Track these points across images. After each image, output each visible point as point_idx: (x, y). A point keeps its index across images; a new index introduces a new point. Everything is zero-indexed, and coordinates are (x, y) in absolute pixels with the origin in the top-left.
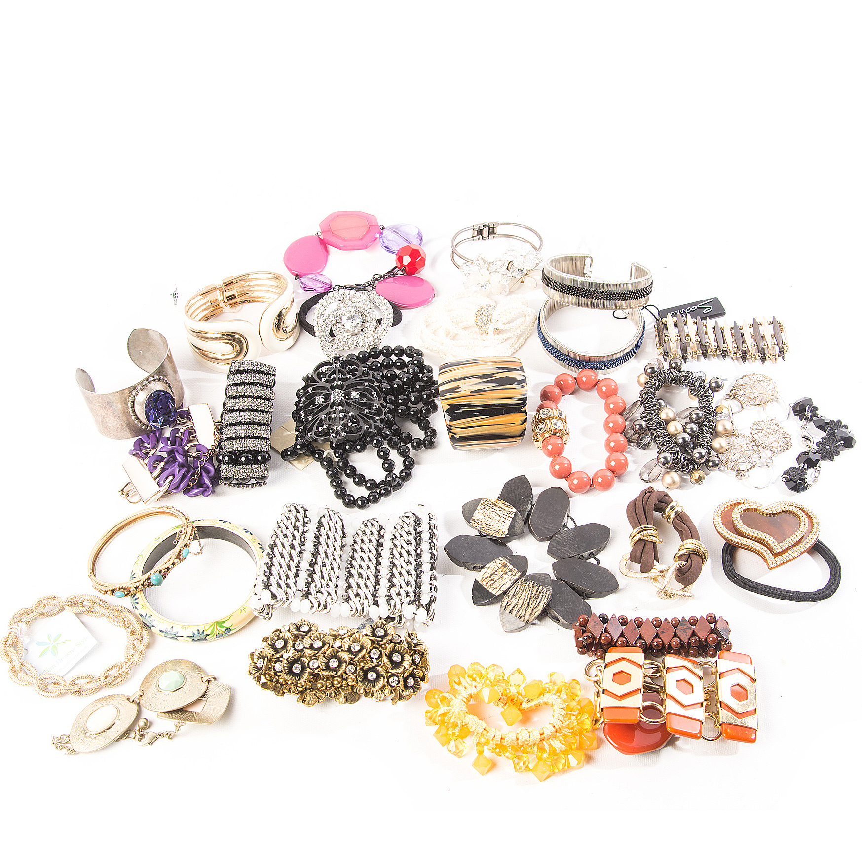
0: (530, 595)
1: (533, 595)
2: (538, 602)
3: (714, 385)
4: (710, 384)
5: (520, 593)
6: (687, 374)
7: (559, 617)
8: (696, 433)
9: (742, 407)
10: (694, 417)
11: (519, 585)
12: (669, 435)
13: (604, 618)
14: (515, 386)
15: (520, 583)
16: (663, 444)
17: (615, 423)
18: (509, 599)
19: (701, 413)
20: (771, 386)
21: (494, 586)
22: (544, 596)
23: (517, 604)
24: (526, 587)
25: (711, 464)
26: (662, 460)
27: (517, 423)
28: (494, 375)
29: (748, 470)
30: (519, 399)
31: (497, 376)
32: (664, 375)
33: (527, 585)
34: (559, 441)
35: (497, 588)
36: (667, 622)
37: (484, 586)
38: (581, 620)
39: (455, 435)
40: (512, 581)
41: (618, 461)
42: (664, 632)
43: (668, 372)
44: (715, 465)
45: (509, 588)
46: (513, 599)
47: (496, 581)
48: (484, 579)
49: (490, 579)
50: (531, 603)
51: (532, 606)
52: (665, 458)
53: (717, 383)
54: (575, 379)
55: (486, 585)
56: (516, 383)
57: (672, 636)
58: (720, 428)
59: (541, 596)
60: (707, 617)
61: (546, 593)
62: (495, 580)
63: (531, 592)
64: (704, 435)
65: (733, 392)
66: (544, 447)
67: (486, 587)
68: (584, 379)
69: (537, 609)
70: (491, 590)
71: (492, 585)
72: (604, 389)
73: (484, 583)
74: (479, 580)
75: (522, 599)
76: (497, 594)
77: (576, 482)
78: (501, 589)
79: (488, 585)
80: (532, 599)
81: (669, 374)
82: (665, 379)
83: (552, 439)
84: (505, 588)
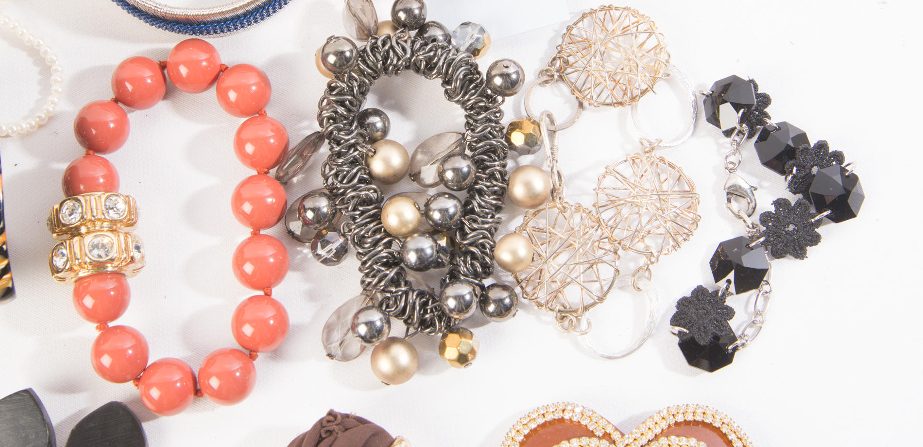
3: (498, 81)
4: (490, 77)
6: (432, 54)
8: (456, 217)
9: (581, 105)
10: (449, 175)
12: (387, 234)
16: (371, 266)
17: (257, 201)
19: (464, 165)
20: (651, 43)
25: (491, 308)
29: (586, 308)
32: (372, 57)
41: (260, 323)
43: (387, 47)
44: (504, 311)
53: (505, 76)
54: (163, 66)
58: (518, 191)
64: (475, 226)
65: (558, 63)
66: (78, 295)
68: (183, 70)
72: (232, 96)
77: (155, 393)
81: (388, 52)
82: (377, 67)
83: (96, 285)
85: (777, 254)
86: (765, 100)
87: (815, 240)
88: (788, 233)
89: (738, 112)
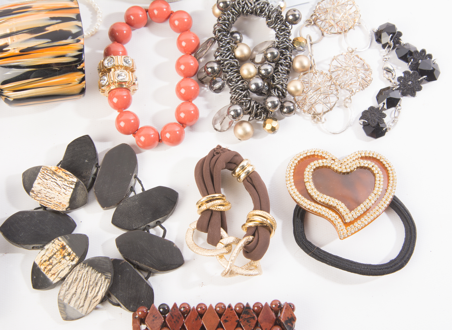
0: (88, 284)
1: (91, 283)
2: (96, 292)
3: (291, 17)
4: (287, 16)
5: (78, 280)
6: (263, 6)
7: (120, 303)
8: (271, 73)
9: (323, 35)
10: (269, 55)
11: (77, 272)
12: (242, 79)
13: (164, 309)
14: (69, 41)
15: (78, 269)
16: (235, 90)
17: (187, 65)
18: (68, 287)
19: (276, 52)
20: (354, 9)
21: (52, 272)
22: (103, 285)
23: (75, 293)
24: (84, 274)
25: (285, 110)
26: (232, 113)
27: (74, 83)
28: (47, 28)
29: (324, 113)
30: (75, 57)
31: (50, 29)
32: (238, 7)
33: (86, 271)
34: (125, 93)
35: (54, 274)
36: (230, 309)
37: (43, 271)
38: (140, 313)
39: (8, 98)
40: (70, 267)
41: (187, 113)
42: (227, 321)
43: (244, 3)
44: (290, 111)
45: (67, 275)
46: (71, 287)
47: (55, 265)
48: (42, 262)
49: (49, 263)
50: (89, 292)
51: (90, 296)
52: (236, 111)
53: (294, 15)
54: (147, 11)
55: (44, 270)
56: (70, 37)
57: (235, 326)
58: (297, 65)
59: (99, 284)
60: (272, 304)
61: (105, 281)
62: (53, 264)
63: (89, 280)
64: (279, 77)
65: (314, 17)
66: (110, 99)
67: (45, 273)
68: (156, 12)
69: (96, 299)
70: (48, 276)
71: (50, 270)
72: (177, 23)
73: (42, 268)
74: (37, 263)
75: (81, 288)
76: (55, 282)
77: (142, 139)
78: (59, 276)
79: (46, 270)
80: (91, 288)
81: (244, 5)
82: (239, 11)
83: (118, 93)
84: (62, 275)
85: (404, 94)
86: (400, 34)
87: (420, 89)
88: (409, 85)
89: (389, 36)
